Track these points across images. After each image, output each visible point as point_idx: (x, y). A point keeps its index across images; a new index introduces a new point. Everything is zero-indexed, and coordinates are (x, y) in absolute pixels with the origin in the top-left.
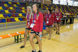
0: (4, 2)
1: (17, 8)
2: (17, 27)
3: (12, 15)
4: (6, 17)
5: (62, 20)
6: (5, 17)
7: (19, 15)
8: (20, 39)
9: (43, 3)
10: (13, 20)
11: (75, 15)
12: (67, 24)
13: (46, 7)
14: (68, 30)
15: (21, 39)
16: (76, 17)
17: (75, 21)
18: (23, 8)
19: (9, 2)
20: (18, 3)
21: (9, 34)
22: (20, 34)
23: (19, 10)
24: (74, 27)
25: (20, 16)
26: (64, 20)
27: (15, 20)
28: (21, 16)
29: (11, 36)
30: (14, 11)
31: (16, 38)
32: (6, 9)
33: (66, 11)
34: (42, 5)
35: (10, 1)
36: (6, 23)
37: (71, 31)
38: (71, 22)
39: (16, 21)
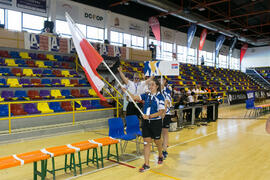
0: (6, 52)
1: (45, 72)
2: (42, 133)
3: (30, 92)
4: (10, 100)
5: (184, 111)
6: (5, 100)
7: (53, 95)
8: (51, 172)
9: (128, 58)
10: (31, 110)
11: (221, 95)
12: (200, 121)
13: (135, 69)
14: (203, 141)
15: (53, 172)
16: (226, 102)
17: (223, 111)
18: (66, 73)
19: (21, 54)
20: (51, 57)
21: (15, 156)
22: (52, 155)
23: (51, 79)
24: (219, 131)
25: (53, 98)
26: (191, 110)
27: (39, 109)
28: (59, 98)
29: (22, 162)
30: (37, 81)
31: (39, 169)
32: (12, 73)
33: (194, 83)
34: (123, 63)
35: (24, 50)
36: (10, 118)
37: (211, 144)
38: (211, 117)
39: (40, 112)
